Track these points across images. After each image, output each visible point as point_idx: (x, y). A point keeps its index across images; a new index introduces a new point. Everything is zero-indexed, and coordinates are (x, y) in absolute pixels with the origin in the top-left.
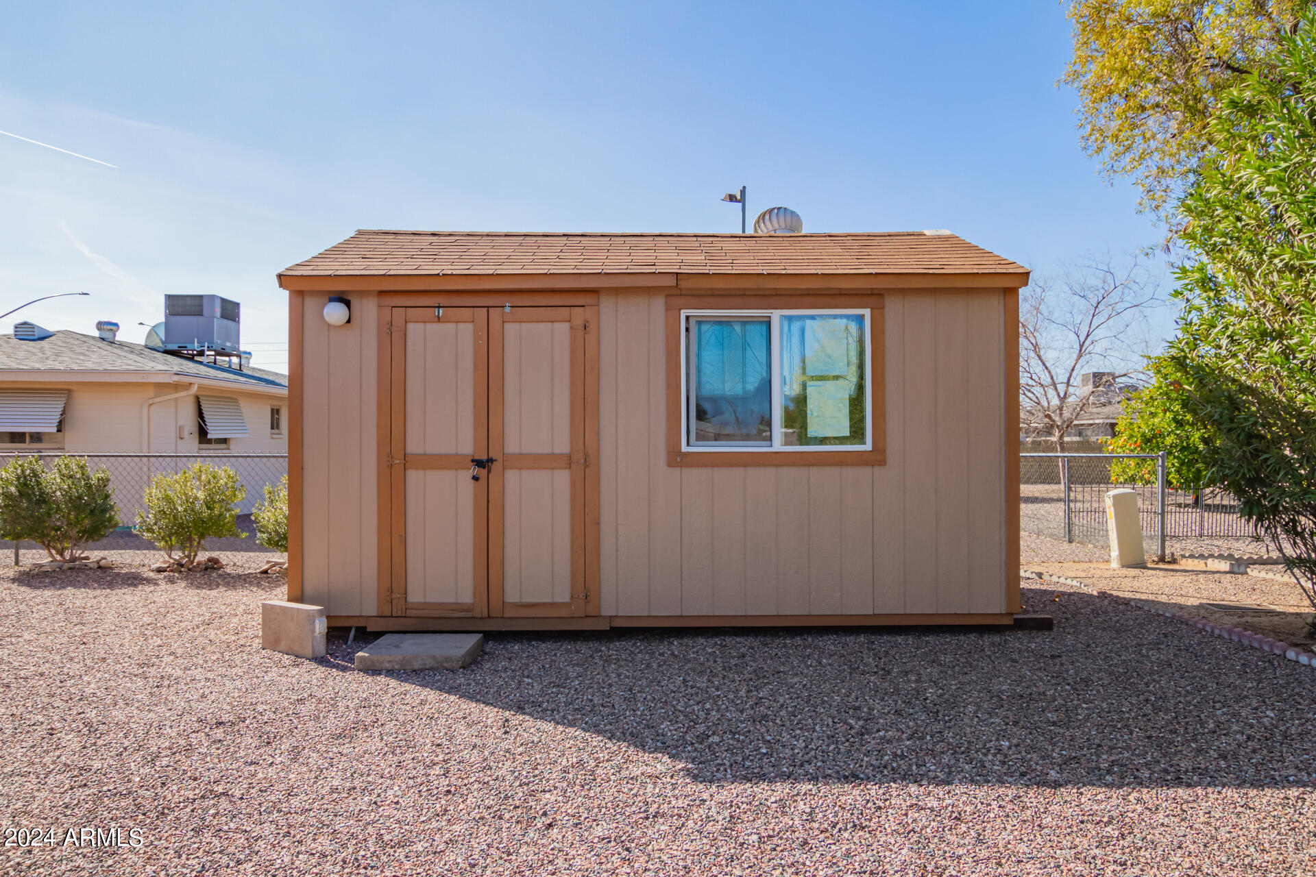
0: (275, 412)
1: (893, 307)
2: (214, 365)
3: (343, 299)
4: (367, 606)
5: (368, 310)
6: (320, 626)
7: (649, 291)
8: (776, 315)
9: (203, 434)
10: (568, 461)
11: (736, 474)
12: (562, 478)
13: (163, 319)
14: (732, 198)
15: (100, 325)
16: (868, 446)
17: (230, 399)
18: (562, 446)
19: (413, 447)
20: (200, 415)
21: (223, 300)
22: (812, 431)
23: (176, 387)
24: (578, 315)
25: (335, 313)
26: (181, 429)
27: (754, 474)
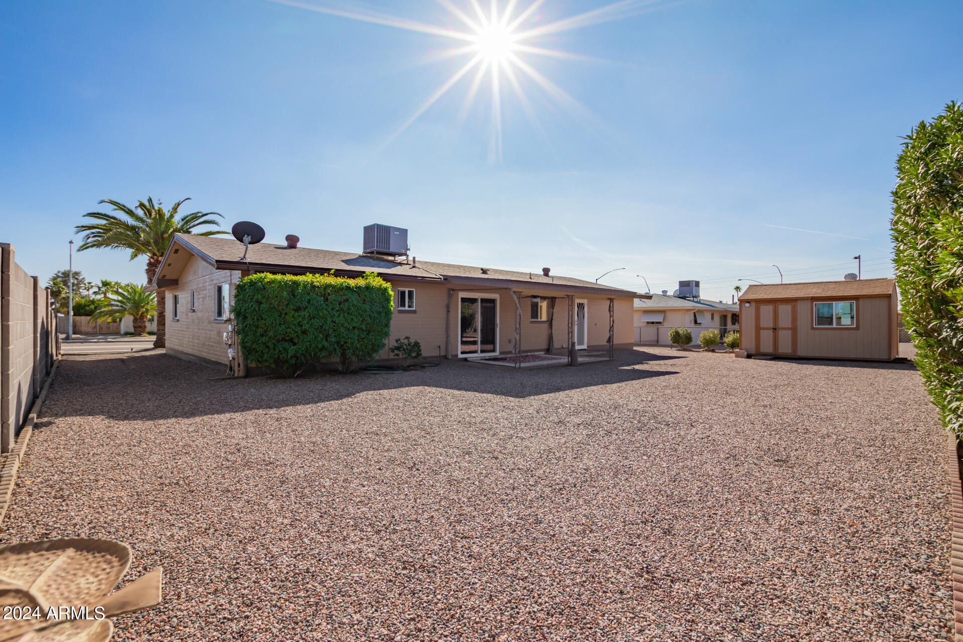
0: (713, 315)
1: (861, 302)
2: (693, 301)
3: (749, 302)
4: (753, 352)
5: (753, 304)
6: (746, 353)
7: (807, 299)
8: (834, 303)
9: (696, 322)
10: (791, 329)
11: (825, 331)
12: (790, 332)
13: (678, 288)
14: (856, 258)
15: (663, 292)
16: (855, 326)
17: (701, 311)
18: (790, 326)
19: (761, 326)
20: (695, 316)
21: (696, 281)
22: (842, 324)
23: (690, 310)
24: (793, 304)
25: (747, 305)
26: (691, 320)
27: (830, 331)
